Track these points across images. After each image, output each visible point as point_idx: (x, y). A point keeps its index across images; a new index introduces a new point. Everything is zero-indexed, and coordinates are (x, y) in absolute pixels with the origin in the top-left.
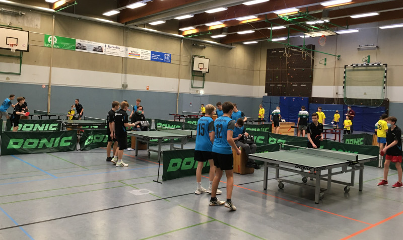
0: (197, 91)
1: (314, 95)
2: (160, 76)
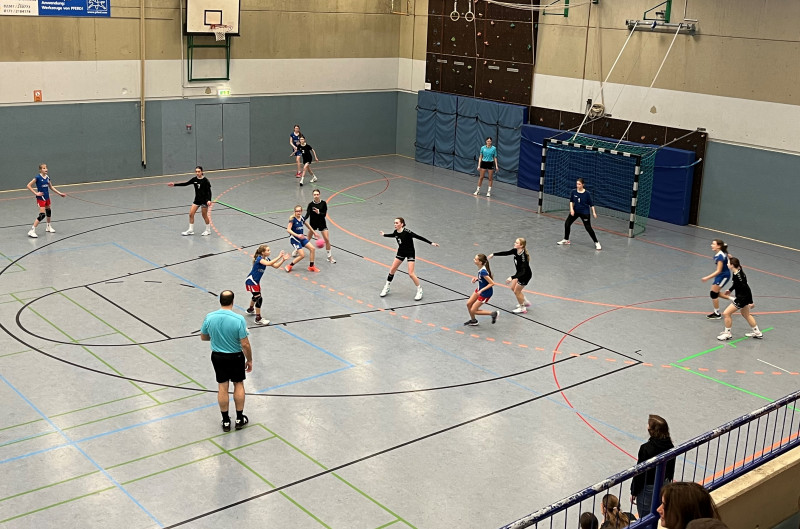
0: (208, 90)
1: (539, 100)
2: (79, 56)
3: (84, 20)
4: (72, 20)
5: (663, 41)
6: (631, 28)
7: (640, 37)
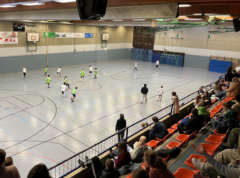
1: (155, 49)
2: (89, 44)
3: (90, 38)
4: (88, 38)
5: (177, 40)
6: (172, 38)
7: (173, 39)
